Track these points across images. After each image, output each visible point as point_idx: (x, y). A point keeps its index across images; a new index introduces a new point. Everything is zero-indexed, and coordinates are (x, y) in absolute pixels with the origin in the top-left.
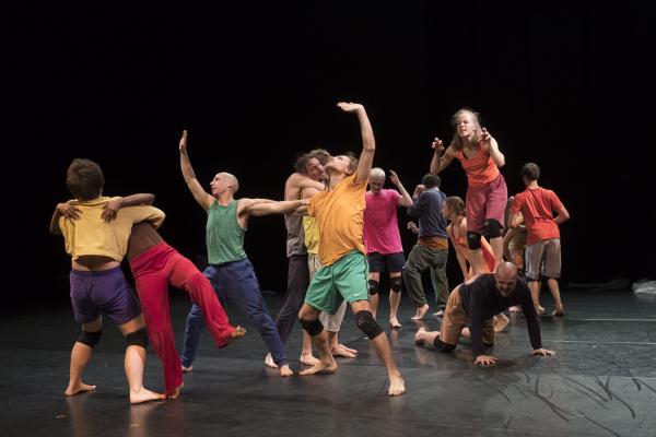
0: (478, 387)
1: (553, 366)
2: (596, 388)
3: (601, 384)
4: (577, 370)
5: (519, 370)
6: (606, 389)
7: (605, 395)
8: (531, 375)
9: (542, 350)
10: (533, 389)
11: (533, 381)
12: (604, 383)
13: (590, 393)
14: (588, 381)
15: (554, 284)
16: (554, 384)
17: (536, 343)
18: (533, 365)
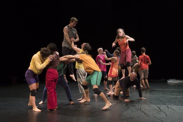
0: (124, 108)
1: (145, 102)
2: (157, 108)
3: (158, 107)
4: (152, 103)
5: (136, 103)
6: (159, 108)
7: (159, 110)
8: (139, 105)
9: (142, 98)
10: (140, 109)
11: (140, 106)
12: (159, 107)
13: (155, 110)
14: (155, 106)
15: (147, 80)
16: (145, 107)
17: (141, 96)
18: (139, 102)
